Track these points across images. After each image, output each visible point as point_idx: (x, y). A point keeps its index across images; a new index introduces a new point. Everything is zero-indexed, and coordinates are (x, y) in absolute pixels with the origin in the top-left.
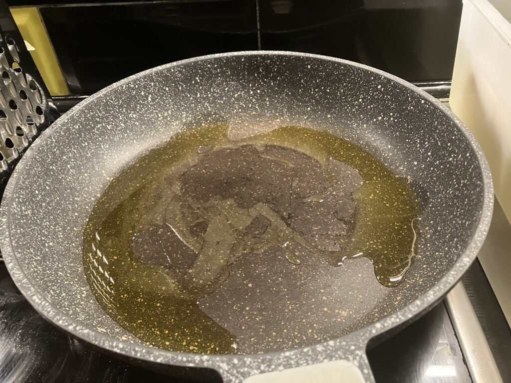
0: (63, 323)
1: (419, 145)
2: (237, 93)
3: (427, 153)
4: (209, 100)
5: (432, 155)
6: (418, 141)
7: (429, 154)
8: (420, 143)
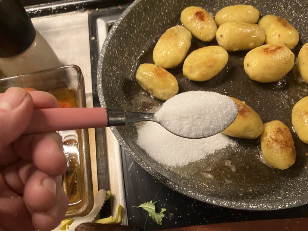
0: (281, 207)
1: (283, 9)
2: (155, 18)
3: (292, 12)
4: (142, 31)
5: (295, 12)
6: (283, 7)
7: (293, 12)
8: (284, 7)
